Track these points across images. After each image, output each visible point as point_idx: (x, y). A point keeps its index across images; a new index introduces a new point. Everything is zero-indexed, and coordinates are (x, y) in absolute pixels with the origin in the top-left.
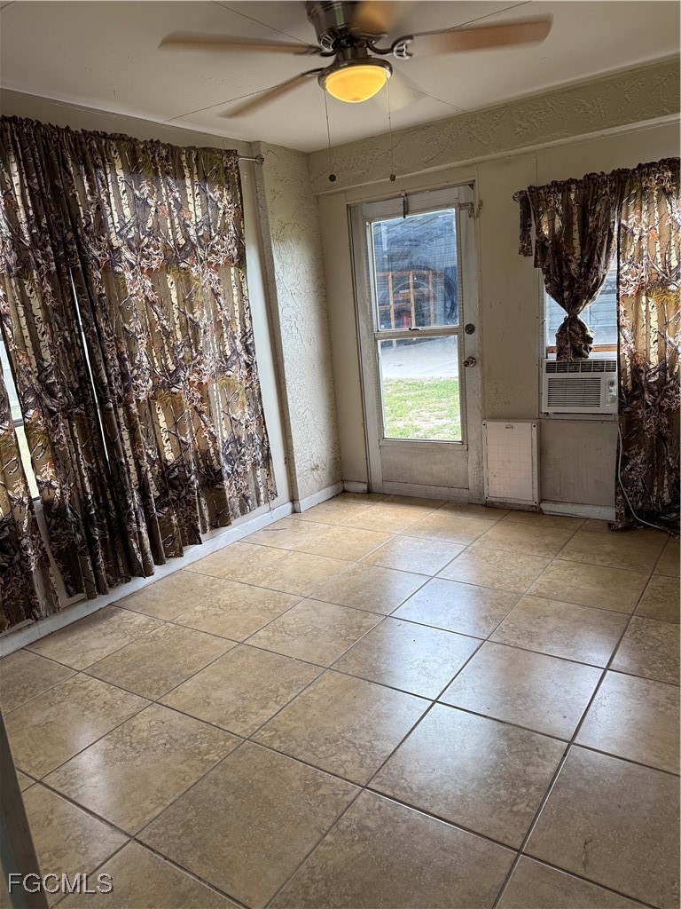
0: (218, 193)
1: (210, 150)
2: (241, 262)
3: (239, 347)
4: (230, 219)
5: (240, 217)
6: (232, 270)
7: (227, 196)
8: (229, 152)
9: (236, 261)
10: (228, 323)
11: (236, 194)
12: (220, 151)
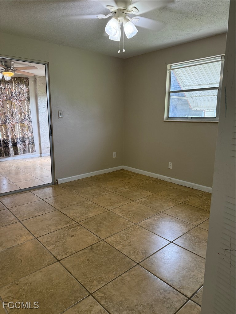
0: (22, 86)
1: (21, 78)
2: (28, 100)
3: (27, 117)
4: (25, 91)
5: (28, 91)
6: (26, 102)
7: (25, 87)
8: (26, 78)
9: (27, 100)
10: (23, 112)
11: (28, 86)
12: (24, 78)
